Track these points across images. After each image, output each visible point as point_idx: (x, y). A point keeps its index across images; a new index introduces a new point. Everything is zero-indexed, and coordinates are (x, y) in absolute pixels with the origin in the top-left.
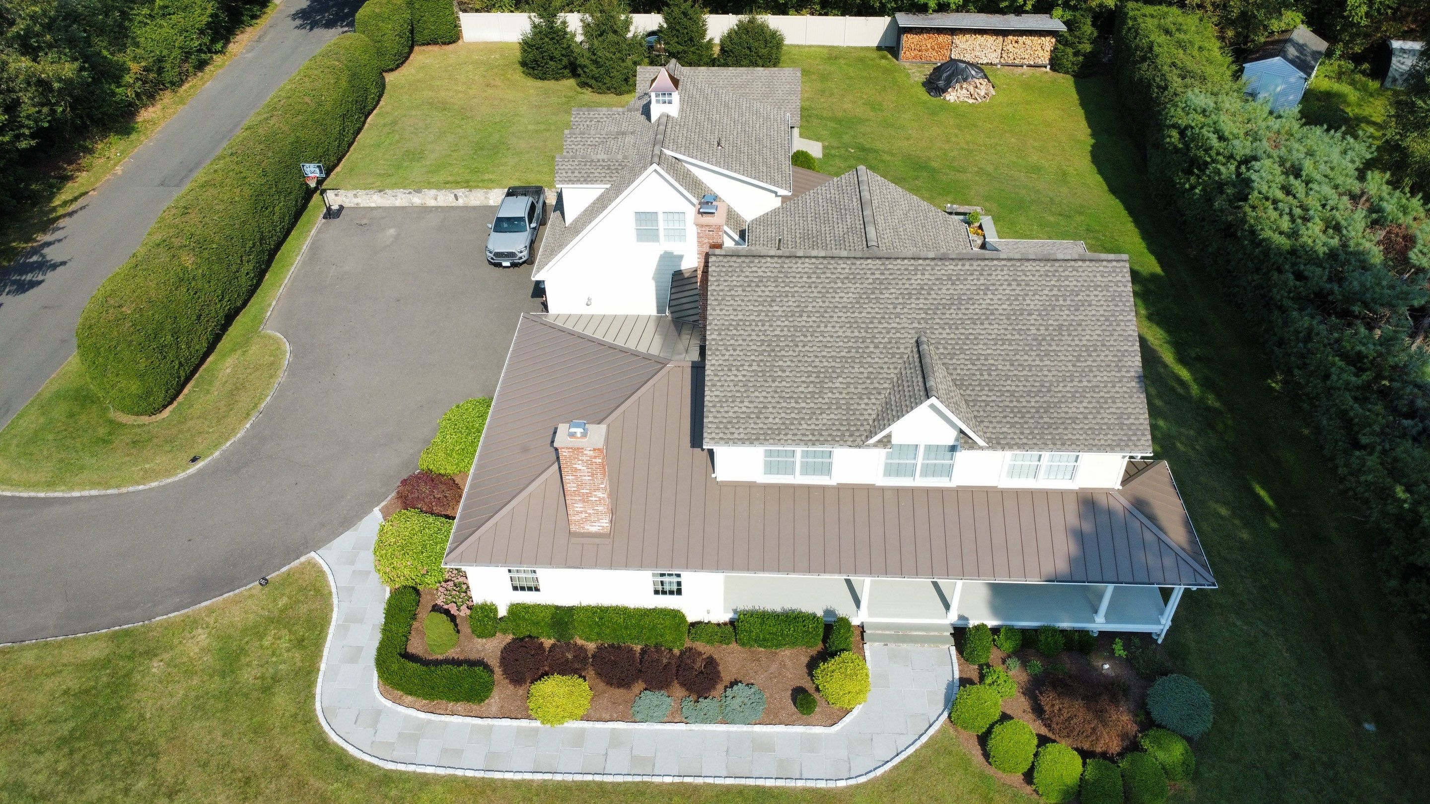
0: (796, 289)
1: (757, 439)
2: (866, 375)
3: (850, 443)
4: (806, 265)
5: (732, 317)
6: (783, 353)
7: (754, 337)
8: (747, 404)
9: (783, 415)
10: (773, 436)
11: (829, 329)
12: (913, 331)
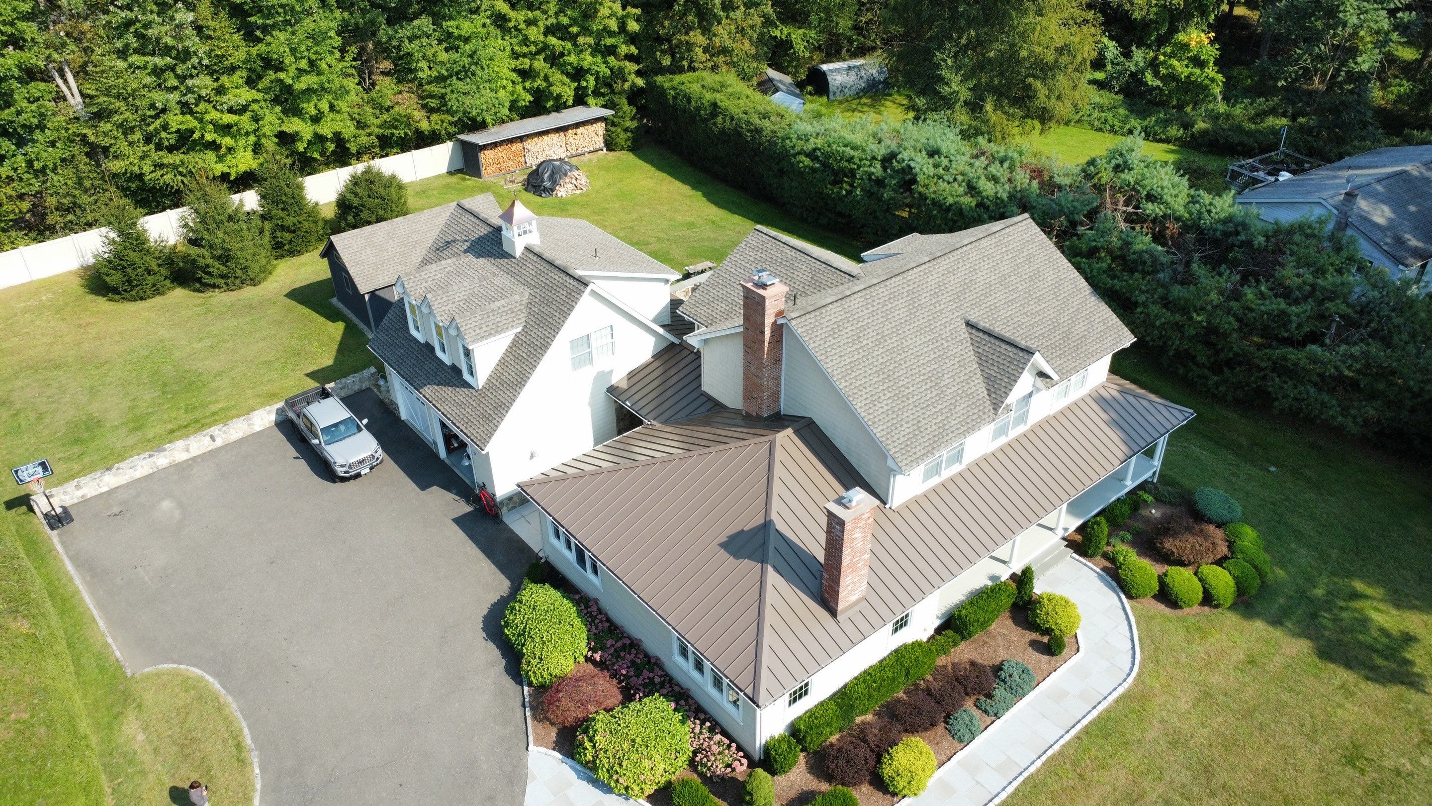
0: (866, 321)
1: (933, 448)
2: (957, 365)
3: (988, 420)
4: (858, 300)
5: (843, 363)
6: (897, 374)
7: (870, 372)
8: (906, 426)
9: (934, 421)
10: (941, 440)
11: (910, 342)
12: (958, 319)
